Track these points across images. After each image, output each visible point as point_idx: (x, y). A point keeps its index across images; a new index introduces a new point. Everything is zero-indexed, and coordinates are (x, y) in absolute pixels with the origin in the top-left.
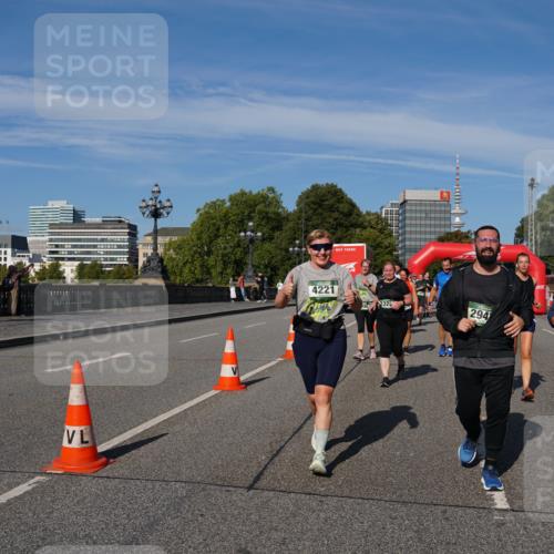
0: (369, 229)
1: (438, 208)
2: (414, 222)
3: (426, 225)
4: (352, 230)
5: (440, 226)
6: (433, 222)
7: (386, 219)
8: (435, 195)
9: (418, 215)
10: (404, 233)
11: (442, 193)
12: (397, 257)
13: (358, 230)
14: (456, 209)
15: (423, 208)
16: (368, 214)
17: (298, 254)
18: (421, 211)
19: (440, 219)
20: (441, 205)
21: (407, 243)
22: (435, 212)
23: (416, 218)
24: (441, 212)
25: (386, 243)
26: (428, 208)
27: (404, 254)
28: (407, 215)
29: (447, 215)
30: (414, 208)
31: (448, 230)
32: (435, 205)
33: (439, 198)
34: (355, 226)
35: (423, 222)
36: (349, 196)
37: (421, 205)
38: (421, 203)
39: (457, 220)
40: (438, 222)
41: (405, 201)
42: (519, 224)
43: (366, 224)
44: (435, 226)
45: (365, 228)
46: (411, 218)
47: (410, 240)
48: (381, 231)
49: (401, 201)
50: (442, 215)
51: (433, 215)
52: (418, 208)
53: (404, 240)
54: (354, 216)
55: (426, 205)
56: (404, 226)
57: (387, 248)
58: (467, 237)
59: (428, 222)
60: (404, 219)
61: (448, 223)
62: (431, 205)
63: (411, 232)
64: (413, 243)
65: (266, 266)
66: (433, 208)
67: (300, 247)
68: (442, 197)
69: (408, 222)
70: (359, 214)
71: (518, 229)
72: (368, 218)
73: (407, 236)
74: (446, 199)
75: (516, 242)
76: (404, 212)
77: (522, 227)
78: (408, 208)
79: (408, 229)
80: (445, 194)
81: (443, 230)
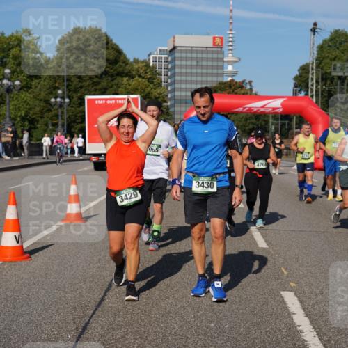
0: (137, 78)
1: (210, 56)
2: (184, 71)
3: (197, 74)
4: (119, 79)
5: (212, 75)
6: (204, 71)
7: (154, 67)
8: (207, 41)
9: (189, 63)
10: (174, 83)
11: (214, 38)
12: (168, 108)
13: (125, 79)
14: (229, 57)
15: (194, 55)
16: (136, 61)
17: (61, 106)
18: (192, 59)
19: (212, 67)
20: (213, 52)
21: (177, 94)
22: (207, 59)
23: (186, 67)
24: (212, 59)
25: (155, 93)
26: (199, 55)
27: (173, 106)
28: (177, 63)
29: (220, 64)
30: (184, 55)
31: (220, 79)
32: (207, 52)
33: (211, 45)
34: (121, 74)
35: (194, 71)
36: (114, 41)
37: (192, 52)
38: (192, 49)
39: (230, 68)
40: (210, 71)
41: (174, 48)
42: (298, 73)
43: (134, 73)
44: (207, 75)
45: (132, 77)
46: (181, 66)
47: (181, 90)
48: (150, 80)
49: (171, 47)
50: (215, 63)
51: (204, 63)
52: (189, 55)
53: (173, 90)
54: (120, 63)
55: (197, 52)
56: (174, 75)
57: (156, 98)
58: (242, 87)
59: (199, 71)
60: (174, 67)
61: (220, 71)
62: (202, 52)
63: (181, 82)
64: (183, 94)
65: (23, 119)
66: (205, 56)
67: (63, 98)
68: (214, 43)
69: (177, 70)
70: (126, 62)
71: (296, 78)
72: (136, 66)
73: (177, 86)
74: (218, 45)
75: (295, 93)
76: (174, 60)
77: (300, 76)
78: (177, 55)
79: (177, 78)
80: (218, 40)
81: (215, 79)
